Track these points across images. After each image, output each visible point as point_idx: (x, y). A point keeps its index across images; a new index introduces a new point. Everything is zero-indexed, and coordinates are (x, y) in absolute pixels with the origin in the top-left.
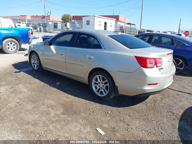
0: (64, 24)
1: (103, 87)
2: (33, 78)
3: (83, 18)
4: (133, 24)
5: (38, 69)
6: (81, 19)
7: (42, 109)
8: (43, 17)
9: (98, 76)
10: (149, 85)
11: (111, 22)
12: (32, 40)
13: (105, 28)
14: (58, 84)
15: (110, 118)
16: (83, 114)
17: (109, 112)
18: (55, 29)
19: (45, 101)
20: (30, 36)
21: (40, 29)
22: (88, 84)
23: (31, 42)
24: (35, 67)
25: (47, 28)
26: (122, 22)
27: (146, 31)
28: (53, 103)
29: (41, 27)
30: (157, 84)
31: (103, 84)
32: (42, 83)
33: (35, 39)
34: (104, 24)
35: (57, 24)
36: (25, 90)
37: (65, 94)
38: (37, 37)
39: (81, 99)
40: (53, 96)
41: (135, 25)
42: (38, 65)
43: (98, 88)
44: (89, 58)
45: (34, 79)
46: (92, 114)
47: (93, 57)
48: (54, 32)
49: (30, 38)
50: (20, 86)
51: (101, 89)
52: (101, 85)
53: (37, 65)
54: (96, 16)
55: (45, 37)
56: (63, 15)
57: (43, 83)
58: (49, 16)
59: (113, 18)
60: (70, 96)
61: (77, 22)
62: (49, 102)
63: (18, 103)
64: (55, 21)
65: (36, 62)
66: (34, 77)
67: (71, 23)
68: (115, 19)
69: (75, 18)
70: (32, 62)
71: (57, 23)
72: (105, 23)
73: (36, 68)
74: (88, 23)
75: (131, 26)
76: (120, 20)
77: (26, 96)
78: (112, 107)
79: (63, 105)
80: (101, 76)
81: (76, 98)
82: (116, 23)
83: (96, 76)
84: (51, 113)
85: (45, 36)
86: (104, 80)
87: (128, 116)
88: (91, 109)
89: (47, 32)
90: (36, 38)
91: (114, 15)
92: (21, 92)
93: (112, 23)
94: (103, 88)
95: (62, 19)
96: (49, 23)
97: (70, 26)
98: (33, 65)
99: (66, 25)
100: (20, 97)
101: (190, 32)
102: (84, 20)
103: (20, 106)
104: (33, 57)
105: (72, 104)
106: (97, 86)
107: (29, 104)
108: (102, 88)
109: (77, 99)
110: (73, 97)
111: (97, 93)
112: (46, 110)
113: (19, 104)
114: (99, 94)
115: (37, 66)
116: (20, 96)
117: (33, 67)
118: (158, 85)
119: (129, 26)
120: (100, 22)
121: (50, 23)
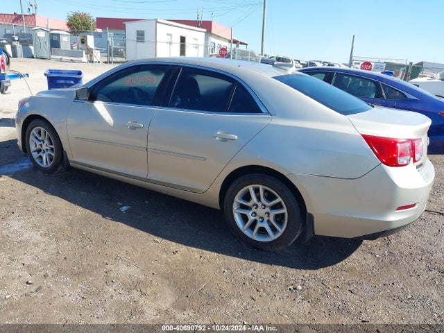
0: (79, 38)
1: (268, 216)
2: (46, 194)
3: (128, 25)
4: (242, 43)
5: (54, 168)
6: (123, 28)
7: (112, 296)
8: (18, 18)
9: (251, 188)
10: (400, 208)
11: (195, 37)
12: (11, 81)
13: (183, 52)
14: (124, 208)
15: (309, 304)
16: (234, 302)
17: (300, 287)
18: (53, 49)
19: (109, 267)
20: (4, 69)
21: (14, 48)
22: (218, 207)
23: (7, 87)
24: (42, 162)
25: (32, 48)
26: (218, 37)
27: (275, 59)
28: (135, 272)
29: (14, 43)
30: (414, 205)
31: (268, 210)
32: (79, 211)
33: (18, 80)
34: (179, 40)
35: (59, 38)
36: (36, 237)
37: (159, 240)
38: (23, 72)
39: (208, 254)
40: (125, 248)
41: (247, 44)
42: (53, 155)
43: (251, 218)
44: (225, 140)
45: (49, 197)
46: (256, 296)
47: (236, 137)
48: (52, 57)
49: (4, 75)
50: (15, 224)
51: (262, 221)
52: (261, 212)
53: (50, 155)
54: (159, 20)
55: (55, 75)
56: (71, 15)
57: (80, 209)
58: (34, 15)
59: (198, 27)
60: (173, 246)
61: (112, 34)
62: (123, 270)
63: (27, 283)
64: (51, 30)
65: (44, 147)
66: (46, 191)
67: (97, 36)
68: (205, 30)
69: (102, 23)
70: (33, 148)
71: (58, 35)
72: (183, 39)
73: (45, 164)
74: (140, 36)
75: (238, 46)
76: (213, 32)
77: (44, 256)
78: (299, 271)
79: (166, 277)
80: (261, 187)
81: (193, 248)
82: (206, 39)
83: (246, 188)
84: (145, 308)
85: (51, 71)
86: (270, 197)
87: (349, 293)
88: (247, 283)
89: (33, 57)
90: (21, 76)
91: (200, 19)
92: (23, 245)
93: (197, 39)
94: (266, 219)
95: (69, 25)
96: (39, 35)
97: (96, 44)
98: (35, 155)
99: (83, 41)
100: (27, 263)
101: (373, 64)
102: (131, 29)
103: (40, 295)
104: (34, 131)
105: (188, 271)
106: (249, 214)
107: (66, 283)
108: (263, 218)
109: (195, 253)
110: (183, 249)
111: (247, 233)
112: (125, 298)
113: (33, 288)
114: (254, 236)
115: (51, 160)
116: (28, 260)
117: (38, 161)
118: (416, 207)
119: (234, 46)
120: (169, 37)
121: (41, 34)
